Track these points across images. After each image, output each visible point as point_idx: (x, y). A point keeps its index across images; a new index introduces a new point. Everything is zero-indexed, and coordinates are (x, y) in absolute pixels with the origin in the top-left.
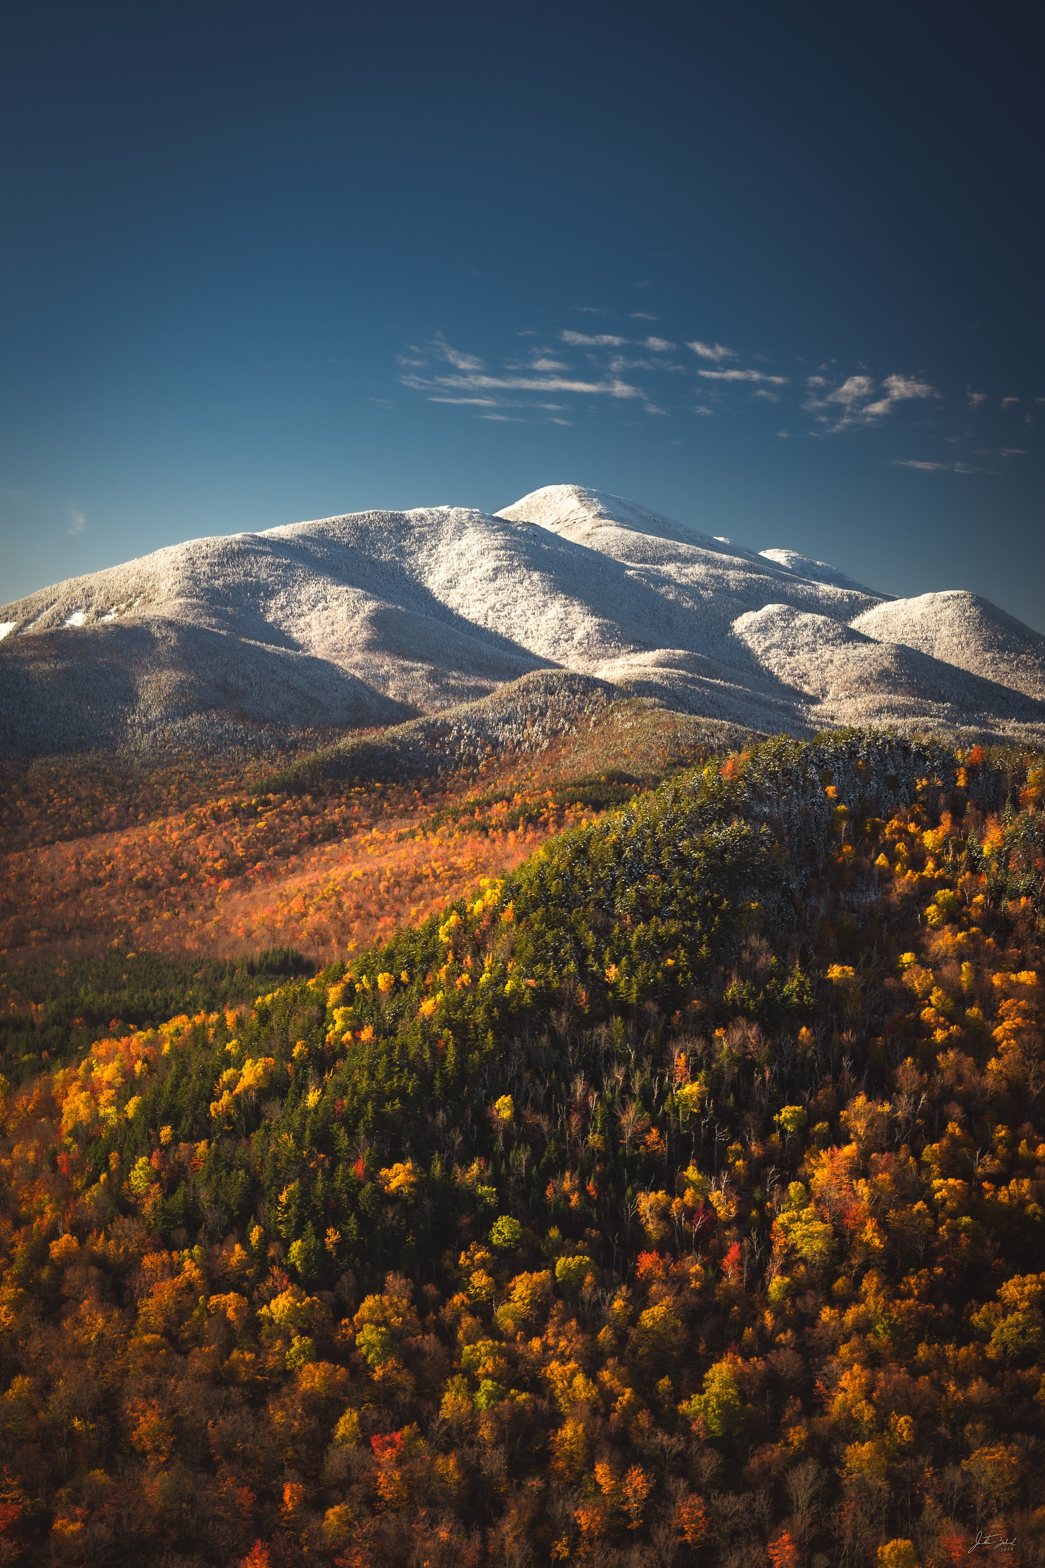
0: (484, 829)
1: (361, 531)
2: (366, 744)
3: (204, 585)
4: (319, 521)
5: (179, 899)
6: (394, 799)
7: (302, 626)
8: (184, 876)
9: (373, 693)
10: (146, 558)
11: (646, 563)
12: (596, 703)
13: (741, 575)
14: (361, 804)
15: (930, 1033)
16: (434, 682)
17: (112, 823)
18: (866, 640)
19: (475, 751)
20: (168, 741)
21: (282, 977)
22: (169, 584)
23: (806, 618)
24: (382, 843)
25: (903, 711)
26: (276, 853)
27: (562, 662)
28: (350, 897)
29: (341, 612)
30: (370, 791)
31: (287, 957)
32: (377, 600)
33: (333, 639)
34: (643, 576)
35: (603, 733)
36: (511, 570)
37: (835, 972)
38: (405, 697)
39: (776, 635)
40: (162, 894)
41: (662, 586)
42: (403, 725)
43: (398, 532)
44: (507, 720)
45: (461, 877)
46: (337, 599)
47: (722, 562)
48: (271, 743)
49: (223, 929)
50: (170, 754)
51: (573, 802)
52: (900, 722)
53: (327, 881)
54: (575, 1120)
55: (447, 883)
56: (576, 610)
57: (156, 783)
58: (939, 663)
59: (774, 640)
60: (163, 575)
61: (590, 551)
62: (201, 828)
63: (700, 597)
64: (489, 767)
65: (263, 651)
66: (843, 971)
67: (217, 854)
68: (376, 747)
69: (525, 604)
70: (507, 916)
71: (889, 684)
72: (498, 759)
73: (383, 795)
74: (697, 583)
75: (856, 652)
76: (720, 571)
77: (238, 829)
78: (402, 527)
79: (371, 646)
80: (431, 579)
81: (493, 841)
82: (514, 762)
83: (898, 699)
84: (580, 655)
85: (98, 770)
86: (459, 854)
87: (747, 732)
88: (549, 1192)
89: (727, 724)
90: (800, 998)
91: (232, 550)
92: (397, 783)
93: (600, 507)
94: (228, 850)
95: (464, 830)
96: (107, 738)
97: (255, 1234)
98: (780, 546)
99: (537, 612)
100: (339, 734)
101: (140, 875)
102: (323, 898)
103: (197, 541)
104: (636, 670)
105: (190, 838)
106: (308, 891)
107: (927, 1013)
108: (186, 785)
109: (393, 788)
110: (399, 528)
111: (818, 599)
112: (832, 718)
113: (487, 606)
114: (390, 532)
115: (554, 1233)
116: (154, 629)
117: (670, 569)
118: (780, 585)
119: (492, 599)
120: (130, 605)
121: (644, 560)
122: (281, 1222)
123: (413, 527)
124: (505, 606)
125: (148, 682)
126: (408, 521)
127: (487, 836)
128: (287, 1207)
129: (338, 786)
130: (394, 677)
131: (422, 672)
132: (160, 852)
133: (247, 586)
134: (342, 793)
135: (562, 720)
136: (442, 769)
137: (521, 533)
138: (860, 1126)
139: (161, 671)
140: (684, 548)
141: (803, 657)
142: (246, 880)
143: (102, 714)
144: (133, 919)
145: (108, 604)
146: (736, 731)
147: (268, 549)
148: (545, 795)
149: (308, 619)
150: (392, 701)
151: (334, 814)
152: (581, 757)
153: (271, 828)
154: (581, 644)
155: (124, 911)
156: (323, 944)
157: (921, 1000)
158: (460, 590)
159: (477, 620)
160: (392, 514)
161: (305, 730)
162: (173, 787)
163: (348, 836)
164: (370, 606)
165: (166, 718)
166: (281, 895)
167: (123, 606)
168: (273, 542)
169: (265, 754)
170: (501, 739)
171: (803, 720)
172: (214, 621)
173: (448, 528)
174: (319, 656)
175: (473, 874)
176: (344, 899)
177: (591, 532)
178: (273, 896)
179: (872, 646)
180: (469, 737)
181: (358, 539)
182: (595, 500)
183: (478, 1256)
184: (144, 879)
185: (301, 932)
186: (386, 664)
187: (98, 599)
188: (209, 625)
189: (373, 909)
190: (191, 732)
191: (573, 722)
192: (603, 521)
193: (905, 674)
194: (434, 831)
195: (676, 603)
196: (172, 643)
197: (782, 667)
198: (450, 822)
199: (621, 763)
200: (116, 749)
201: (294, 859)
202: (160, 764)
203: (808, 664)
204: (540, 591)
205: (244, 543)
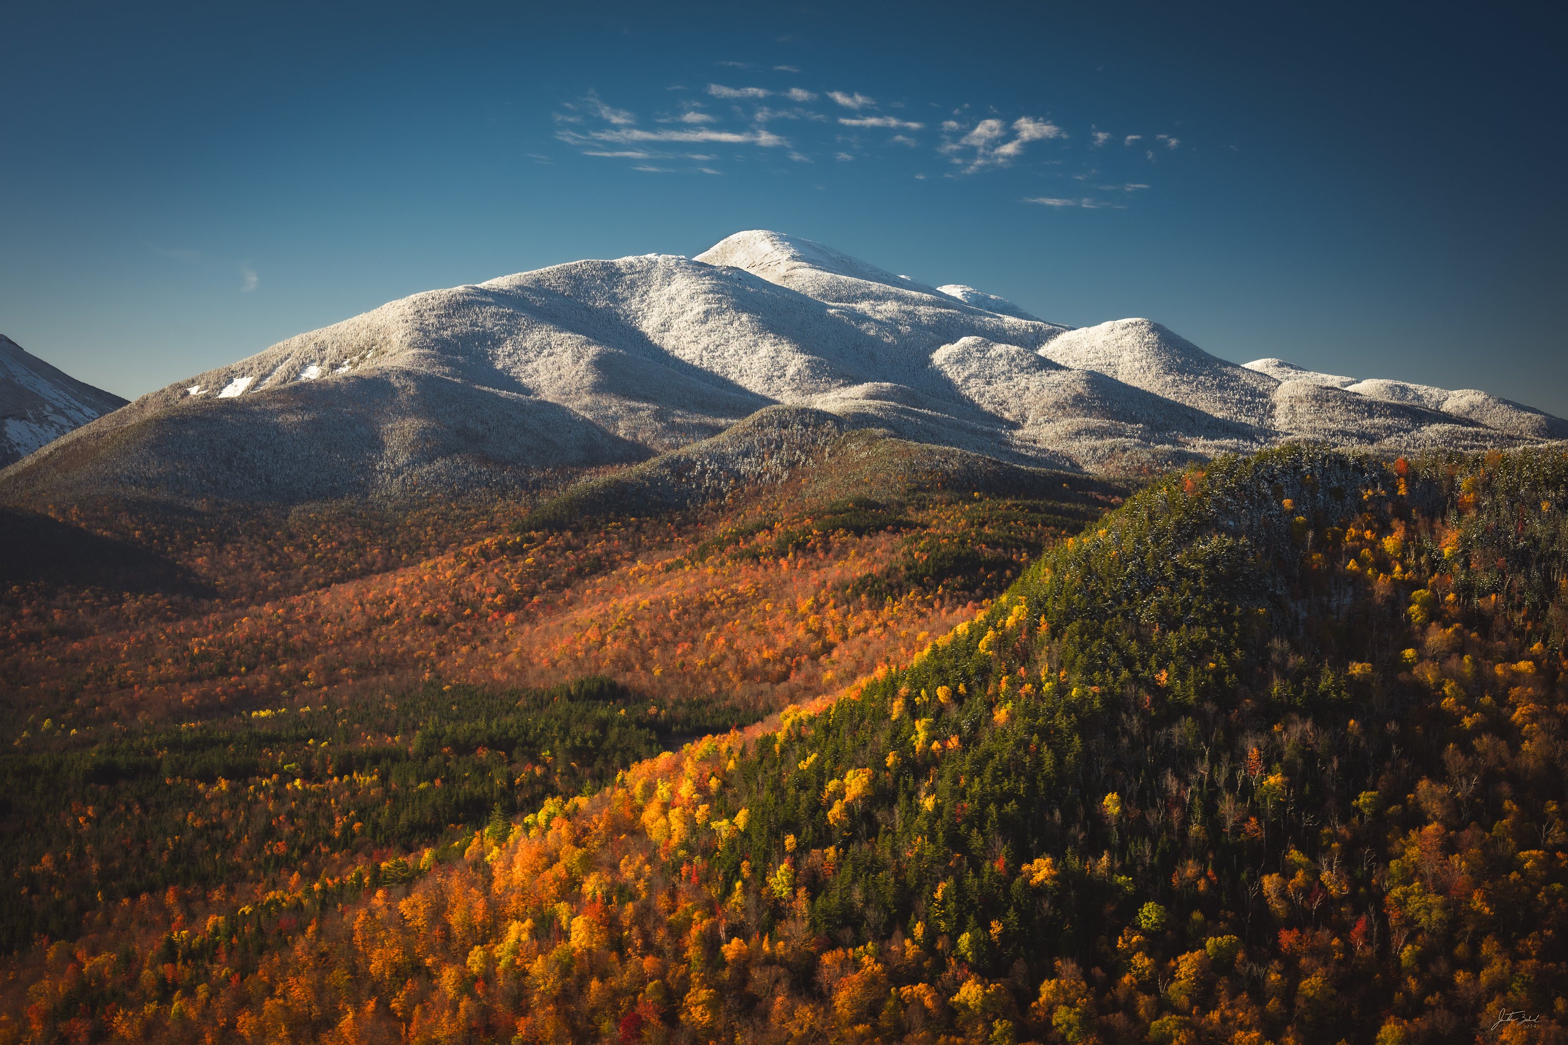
0: (755, 557)
1: (575, 279)
2: (617, 481)
3: (434, 336)
4: (535, 272)
5: (470, 633)
6: (650, 532)
7: (530, 371)
8: (468, 611)
9: (604, 433)
10: (375, 311)
11: (841, 301)
12: (828, 435)
13: (931, 310)
14: (620, 538)
15: (1458, 720)
16: (661, 420)
17: (379, 565)
18: (1058, 367)
19: (719, 484)
20: (416, 486)
21: (601, 702)
22: (400, 336)
23: (1000, 348)
24: (650, 573)
25: (1100, 433)
26: (549, 587)
27: (777, 398)
28: (643, 625)
29: (567, 358)
30: (627, 525)
31: (602, 684)
32: (599, 345)
33: (561, 383)
34: (844, 314)
35: (839, 463)
36: (720, 312)
37: (1357, 669)
38: (635, 436)
39: (974, 366)
40: (451, 629)
41: (862, 323)
42: (649, 462)
43: (610, 279)
44: (746, 454)
45: (745, 602)
46: (561, 345)
47: (913, 299)
48: (515, 483)
49: (525, 659)
50: (420, 497)
51: (835, 529)
52: (1099, 443)
53: (616, 611)
54: (1176, 813)
55: (733, 608)
56: (786, 349)
57: (412, 525)
58: (1125, 386)
59: (972, 370)
60: (393, 327)
61: (788, 290)
62: (472, 566)
63: (899, 332)
64: (735, 498)
65: (497, 397)
66: (1363, 667)
67: (494, 590)
68: (627, 484)
69: (736, 343)
70: (1043, 629)
71: (1084, 408)
72: (742, 491)
73: (638, 528)
74: (891, 319)
75: (1050, 379)
76: (912, 308)
77: (508, 566)
78: (613, 275)
79: (597, 389)
80: (645, 323)
81: (766, 568)
82: (758, 493)
83: (1095, 422)
84: (794, 390)
85: (355, 515)
86: (737, 582)
87: (977, 457)
88: (1175, 881)
89: (958, 451)
90: (1338, 693)
91: (457, 302)
92: (651, 516)
93: (792, 250)
94: (503, 586)
95: (735, 559)
96: (359, 485)
97: (919, 929)
98: (956, 282)
99: (749, 352)
100: (577, 473)
101: (425, 612)
102: (618, 627)
103: (422, 294)
104: (853, 403)
105: (463, 576)
106: (601, 621)
107: (1448, 702)
108: (441, 526)
109: (647, 522)
110: (611, 276)
111: (1005, 331)
112: (1035, 442)
113: (701, 347)
114: (603, 280)
115: (1197, 916)
116: (393, 379)
117: (864, 306)
118: (968, 318)
119: (705, 341)
120: (363, 358)
121: (839, 300)
122: (939, 918)
123: (623, 275)
124: (718, 346)
125: (392, 429)
126: (619, 269)
127: (759, 563)
128: (944, 903)
129: (595, 522)
130: (622, 417)
131: (648, 412)
132: (438, 590)
133: (474, 336)
134: (600, 528)
135: (798, 452)
136: (691, 502)
137: (727, 277)
138: (1435, 808)
139: (403, 419)
140: (875, 286)
141: (1000, 385)
142: (528, 613)
143: (351, 462)
144: (433, 654)
145: (342, 357)
146: (968, 456)
147: (490, 300)
148: (805, 523)
149: (535, 364)
150: (623, 441)
151: (597, 548)
152: (822, 486)
153: (539, 564)
154: (793, 380)
155: (421, 646)
156: (628, 670)
157: (1435, 691)
158: (673, 333)
159: (693, 360)
160: (603, 263)
161: (545, 470)
162: (429, 528)
163: (613, 568)
164: (593, 351)
165: (412, 463)
166: (575, 626)
167: (356, 359)
168: (494, 293)
169: (510, 494)
170: (742, 472)
171: (1008, 444)
172: (447, 370)
173: (657, 275)
174: (549, 400)
175: (756, 599)
176: (638, 627)
177: (786, 274)
178: (566, 627)
179: (1064, 372)
180: (713, 471)
181: (573, 287)
182: (787, 243)
183: (1135, 939)
184: (431, 615)
185: (604, 659)
186: (614, 405)
187: (331, 352)
188: (443, 374)
189: (668, 635)
190: (438, 476)
191: (808, 453)
192: (797, 264)
193: (1098, 398)
194: (702, 560)
195: (876, 340)
196: (411, 392)
197: (982, 395)
198: (716, 551)
199: (864, 491)
200: (368, 495)
201: (568, 593)
202: (413, 507)
203: (1006, 392)
204: (750, 332)
205: (467, 294)
